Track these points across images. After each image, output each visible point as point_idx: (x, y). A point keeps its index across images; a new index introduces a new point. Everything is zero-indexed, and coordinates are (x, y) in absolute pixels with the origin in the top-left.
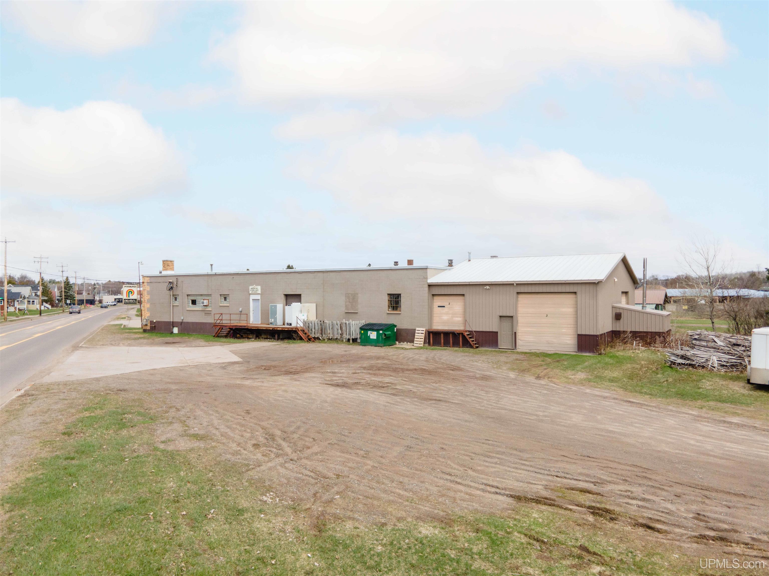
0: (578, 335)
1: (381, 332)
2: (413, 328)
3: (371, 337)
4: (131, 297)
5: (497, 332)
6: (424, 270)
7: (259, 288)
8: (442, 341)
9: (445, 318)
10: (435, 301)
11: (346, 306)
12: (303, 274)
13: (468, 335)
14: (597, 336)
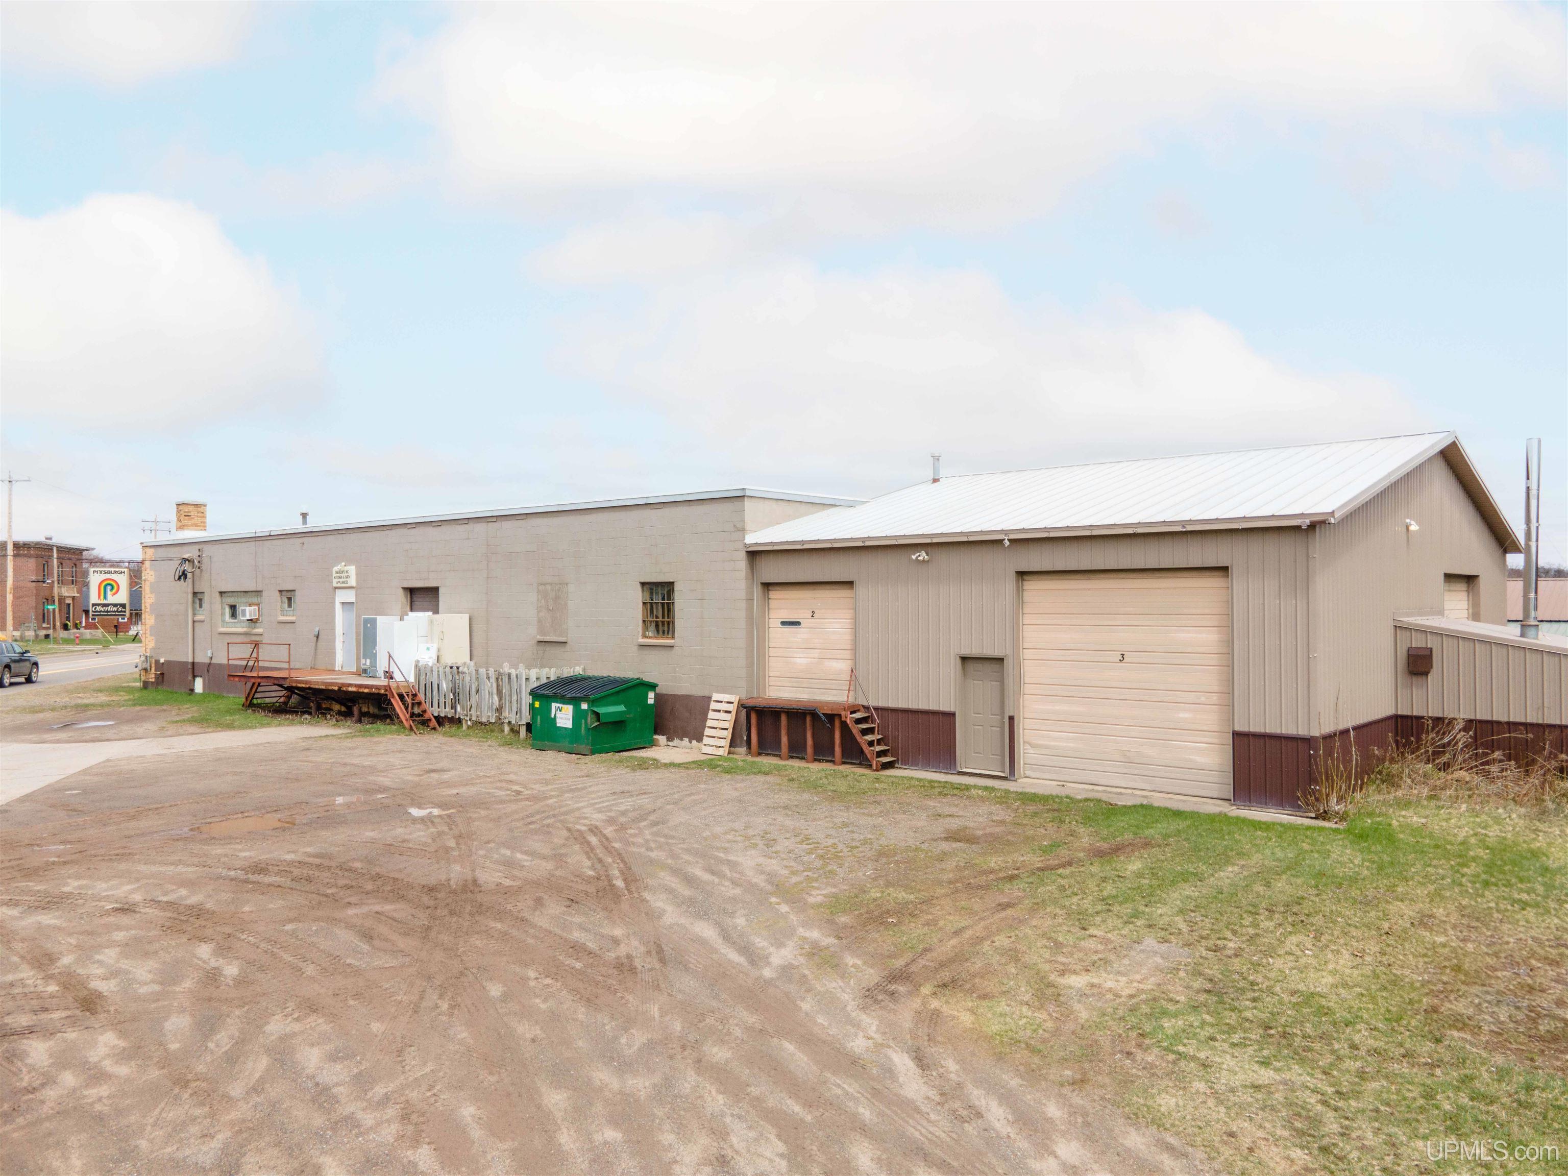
0: (1236, 735)
1: (584, 706)
2: (706, 693)
3: (560, 723)
4: (111, 599)
5: (954, 714)
6: (737, 504)
7: (352, 569)
8: (784, 740)
9: (801, 660)
10: (773, 603)
11: (539, 621)
12: (444, 528)
13: (858, 721)
14: (1308, 741)
